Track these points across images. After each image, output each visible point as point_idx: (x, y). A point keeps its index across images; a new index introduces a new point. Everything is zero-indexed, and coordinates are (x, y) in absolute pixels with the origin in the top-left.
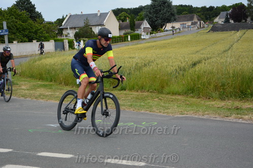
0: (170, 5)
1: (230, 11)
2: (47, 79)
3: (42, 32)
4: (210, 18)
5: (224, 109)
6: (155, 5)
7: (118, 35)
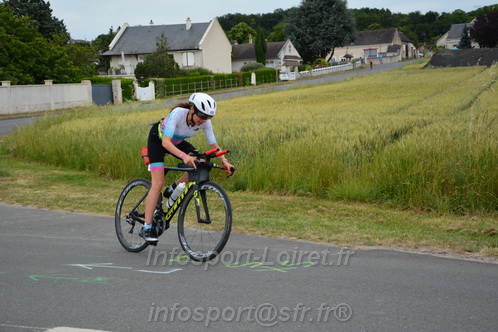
0: (342, 8)
1: (472, 22)
2: (73, 163)
3: (65, 63)
4: (428, 37)
5: (462, 234)
6: (309, 9)
7: (230, 72)
